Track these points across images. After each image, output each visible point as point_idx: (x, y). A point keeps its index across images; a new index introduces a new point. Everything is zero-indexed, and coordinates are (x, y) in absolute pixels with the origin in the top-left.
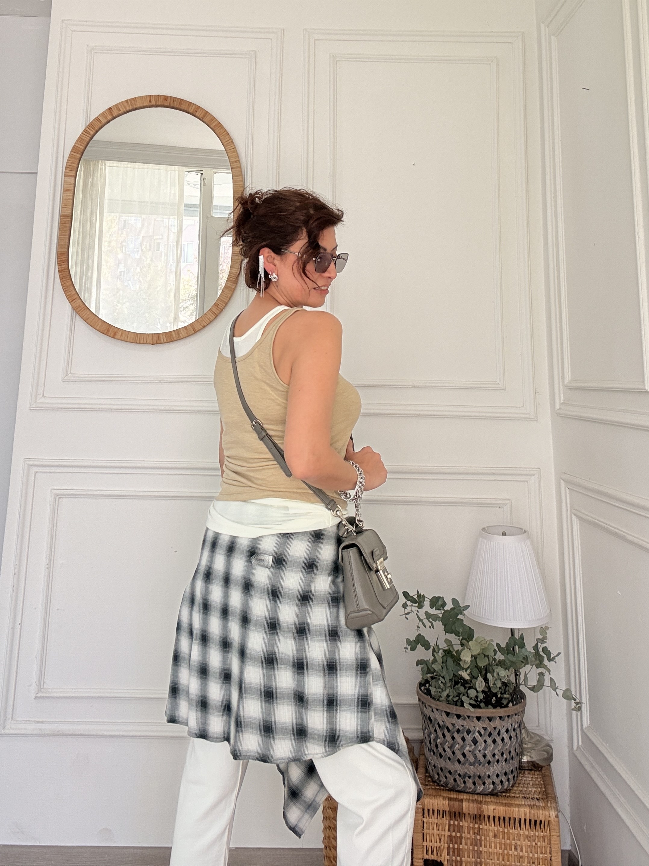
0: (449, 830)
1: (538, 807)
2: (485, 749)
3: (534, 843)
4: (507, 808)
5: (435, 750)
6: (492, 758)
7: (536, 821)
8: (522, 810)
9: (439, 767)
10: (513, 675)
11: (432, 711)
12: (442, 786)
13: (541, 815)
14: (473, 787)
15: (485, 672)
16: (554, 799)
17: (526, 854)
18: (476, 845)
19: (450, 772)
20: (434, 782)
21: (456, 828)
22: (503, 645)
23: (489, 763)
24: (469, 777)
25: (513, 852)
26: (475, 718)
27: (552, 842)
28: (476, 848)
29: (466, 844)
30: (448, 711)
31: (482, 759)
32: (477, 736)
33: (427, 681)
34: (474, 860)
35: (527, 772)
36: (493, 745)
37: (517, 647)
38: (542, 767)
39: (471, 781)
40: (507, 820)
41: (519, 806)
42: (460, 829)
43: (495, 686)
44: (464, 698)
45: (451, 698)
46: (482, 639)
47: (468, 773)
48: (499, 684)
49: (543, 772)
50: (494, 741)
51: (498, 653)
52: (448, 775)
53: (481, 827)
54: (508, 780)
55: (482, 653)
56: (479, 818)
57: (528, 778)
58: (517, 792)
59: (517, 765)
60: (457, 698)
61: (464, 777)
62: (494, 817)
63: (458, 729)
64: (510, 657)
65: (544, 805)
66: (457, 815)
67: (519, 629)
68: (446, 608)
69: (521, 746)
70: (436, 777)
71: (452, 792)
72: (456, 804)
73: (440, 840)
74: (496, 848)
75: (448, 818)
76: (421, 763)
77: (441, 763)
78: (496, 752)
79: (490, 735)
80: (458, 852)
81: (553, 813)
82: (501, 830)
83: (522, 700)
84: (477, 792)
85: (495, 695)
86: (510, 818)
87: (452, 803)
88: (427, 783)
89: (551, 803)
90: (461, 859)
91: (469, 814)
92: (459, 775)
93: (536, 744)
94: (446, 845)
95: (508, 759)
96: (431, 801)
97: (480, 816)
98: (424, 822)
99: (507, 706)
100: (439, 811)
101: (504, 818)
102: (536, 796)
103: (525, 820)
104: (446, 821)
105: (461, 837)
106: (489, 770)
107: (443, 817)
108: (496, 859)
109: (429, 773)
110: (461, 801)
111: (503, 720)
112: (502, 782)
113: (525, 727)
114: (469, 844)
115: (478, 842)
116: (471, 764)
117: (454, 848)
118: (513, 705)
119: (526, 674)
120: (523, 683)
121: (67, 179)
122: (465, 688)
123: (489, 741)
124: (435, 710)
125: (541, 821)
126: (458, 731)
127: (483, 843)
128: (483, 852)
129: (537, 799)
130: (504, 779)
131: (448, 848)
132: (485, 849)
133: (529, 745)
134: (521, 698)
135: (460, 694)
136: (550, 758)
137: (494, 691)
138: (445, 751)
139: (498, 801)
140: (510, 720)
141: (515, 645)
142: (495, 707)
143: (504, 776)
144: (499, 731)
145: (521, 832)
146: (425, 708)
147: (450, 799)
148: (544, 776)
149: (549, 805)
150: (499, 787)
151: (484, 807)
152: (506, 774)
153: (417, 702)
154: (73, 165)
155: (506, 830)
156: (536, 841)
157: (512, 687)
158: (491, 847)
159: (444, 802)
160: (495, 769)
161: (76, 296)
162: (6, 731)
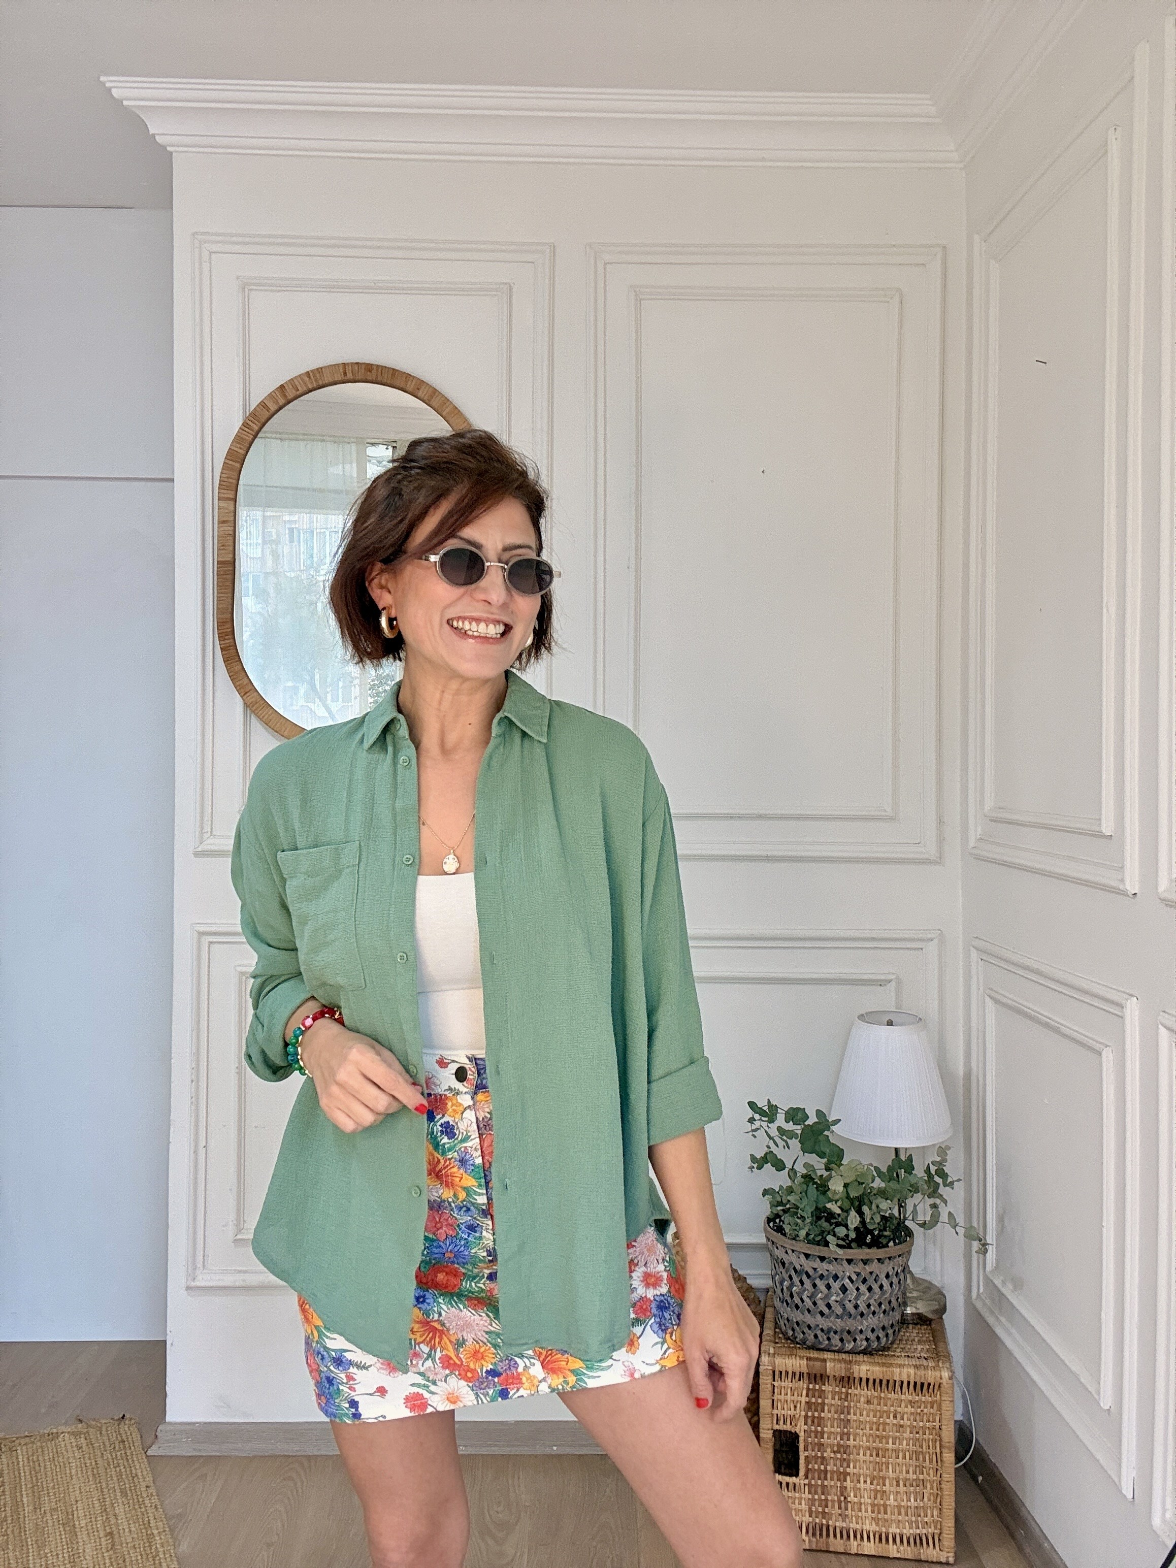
0: (807, 1396)
1: (926, 1368)
2: (857, 1298)
3: (919, 1410)
4: (885, 1369)
5: (789, 1301)
6: (865, 1310)
7: (922, 1384)
8: (905, 1370)
9: (795, 1320)
10: (897, 1207)
11: (786, 1252)
12: (799, 1344)
13: (930, 1376)
14: (840, 1344)
15: (858, 1204)
16: (948, 1357)
17: (909, 1423)
18: (842, 1413)
19: (809, 1327)
20: (788, 1339)
21: (817, 1394)
22: (884, 1169)
23: (862, 1315)
24: (836, 1332)
25: (891, 1420)
26: (845, 1261)
27: (944, 1408)
28: (842, 1416)
29: (829, 1412)
30: (809, 1252)
31: (853, 1311)
32: (847, 1283)
33: (777, 1216)
34: (839, 1430)
35: (911, 1326)
36: (868, 1294)
37: (903, 1170)
38: (930, 1321)
39: (837, 1337)
40: (884, 1382)
41: (900, 1366)
42: (822, 1394)
43: (872, 1221)
44: (830, 1238)
45: (811, 1237)
46: (858, 1163)
47: (834, 1327)
48: (878, 1219)
49: (933, 1326)
50: (870, 1289)
51: (877, 1179)
52: (806, 1330)
53: (850, 1391)
54: (887, 1335)
55: (856, 1180)
56: (847, 1381)
57: (913, 1333)
58: (898, 1350)
59: (898, 1317)
60: (820, 1237)
61: (829, 1332)
62: (868, 1380)
63: (822, 1274)
64: (893, 1185)
65: (934, 1365)
66: (817, 1377)
67: (906, 1149)
68: (806, 1123)
69: (904, 1294)
70: (790, 1333)
71: (811, 1351)
72: (818, 1364)
73: (795, 1407)
74: (868, 1416)
75: (806, 1381)
76: (769, 1315)
77: (797, 1316)
78: (872, 1302)
79: (864, 1281)
80: (820, 1421)
81: (946, 1374)
82: (876, 1394)
83: (908, 1239)
84: (846, 1349)
85: (871, 1232)
86: (888, 1381)
87: (811, 1363)
88: (777, 1341)
89: (942, 1363)
90: (822, 1429)
91: (835, 1376)
92: (822, 1330)
93: (924, 1293)
94: (803, 1413)
95: (887, 1310)
96: (784, 1361)
97: (849, 1378)
98: (774, 1386)
99: (887, 1246)
100: (794, 1374)
101: (881, 1381)
102: (923, 1355)
103: (909, 1383)
104: (803, 1384)
105: (823, 1404)
106: (862, 1324)
107: (800, 1380)
108: (868, 1429)
109: (781, 1330)
110: (824, 1360)
111: (883, 1263)
112: (878, 1338)
113: (910, 1272)
114: (833, 1411)
115: (846, 1410)
116: (838, 1317)
117: (813, 1416)
118: (895, 1244)
119: (915, 1206)
120: (911, 1218)
121: (223, 504)
122: (831, 1224)
123: (863, 1288)
124: (790, 1252)
125: (929, 1384)
126: (822, 1277)
127: (852, 1411)
128: (851, 1421)
129: (924, 1358)
130: (881, 1334)
131: (806, 1417)
132: (855, 1418)
133: (915, 1294)
134: (906, 1236)
135: (823, 1232)
136: (943, 1310)
137: (871, 1227)
138: (803, 1301)
139: (873, 1361)
140: (891, 1265)
141: (900, 1169)
142: (870, 1246)
143: (881, 1331)
144: (877, 1275)
145: (903, 1397)
146: (776, 1249)
147: (809, 1359)
148: (933, 1333)
149: (941, 1365)
150: (875, 1345)
151: (856, 1368)
152: (884, 1328)
153: (764, 1241)
154: (230, 480)
155: (883, 1395)
156: (922, 1407)
157: (895, 1222)
158: (861, 1415)
159: (802, 1362)
160: (871, 1322)
161: (250, 687)
162: (197, 1283)
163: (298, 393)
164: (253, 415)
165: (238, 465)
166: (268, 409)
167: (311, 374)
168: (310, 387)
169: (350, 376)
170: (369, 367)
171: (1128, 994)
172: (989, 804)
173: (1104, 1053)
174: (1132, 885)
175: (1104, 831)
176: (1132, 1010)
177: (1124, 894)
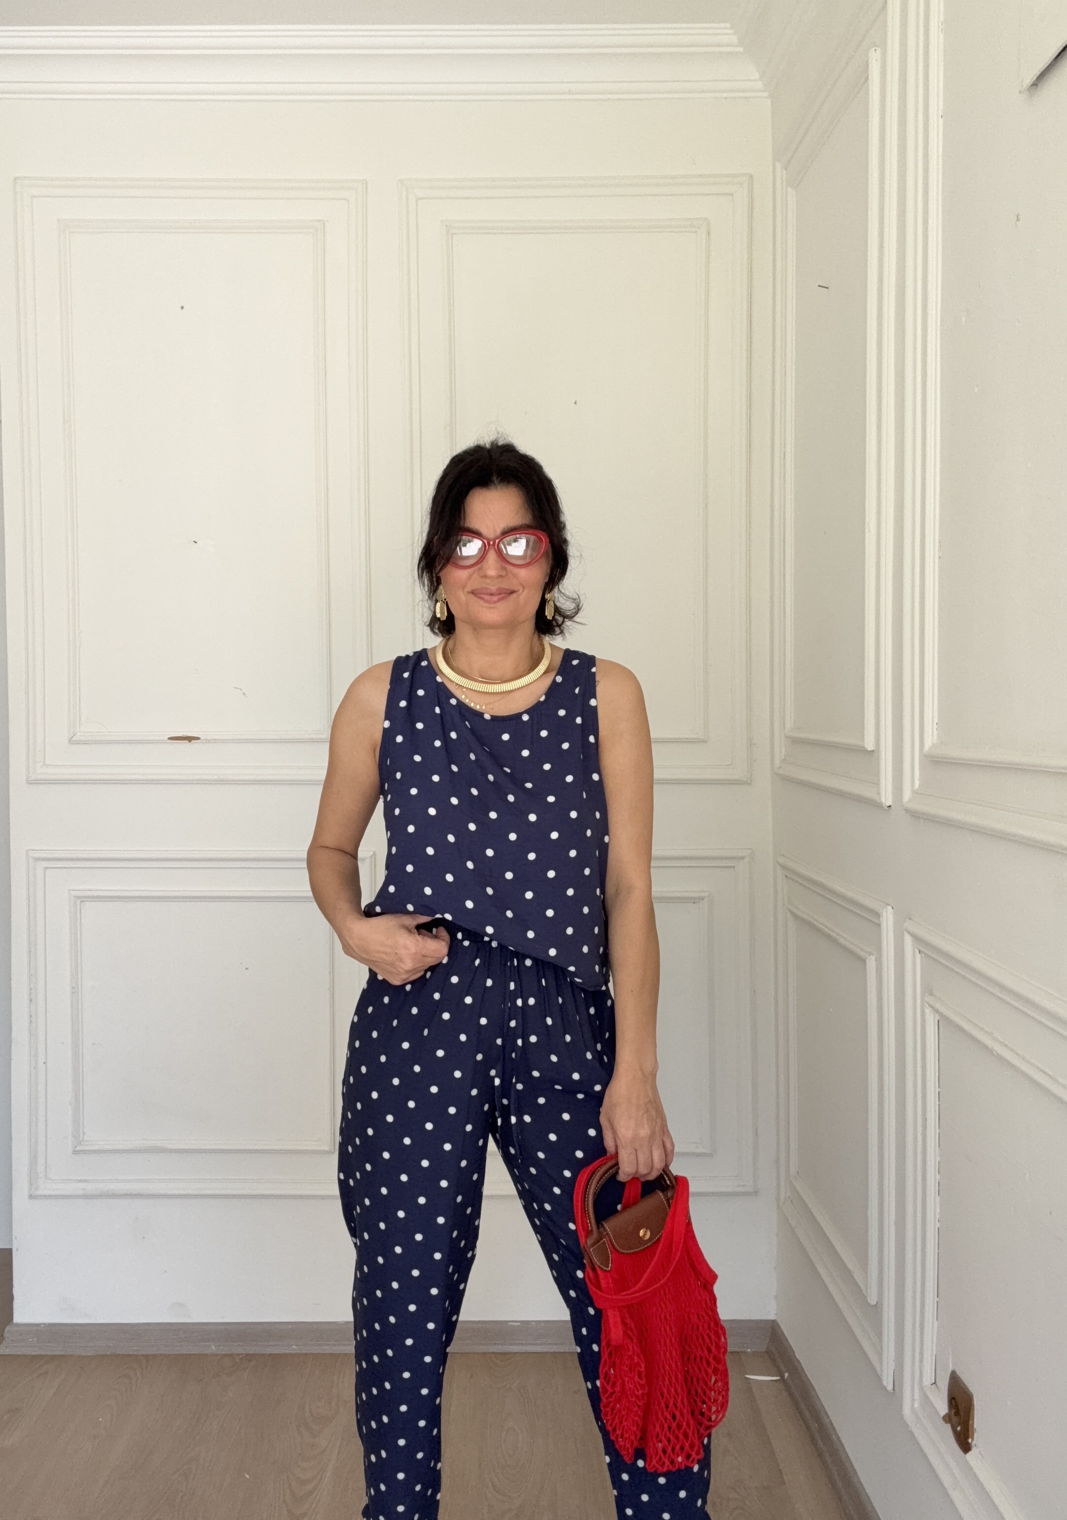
162: (39, 1192)
171: (883, 902)
172: (790, 725)
173: (868, 961)
174: (887, 798)
175: (866, 746)
176: (888, 918)
177: (880, 806)
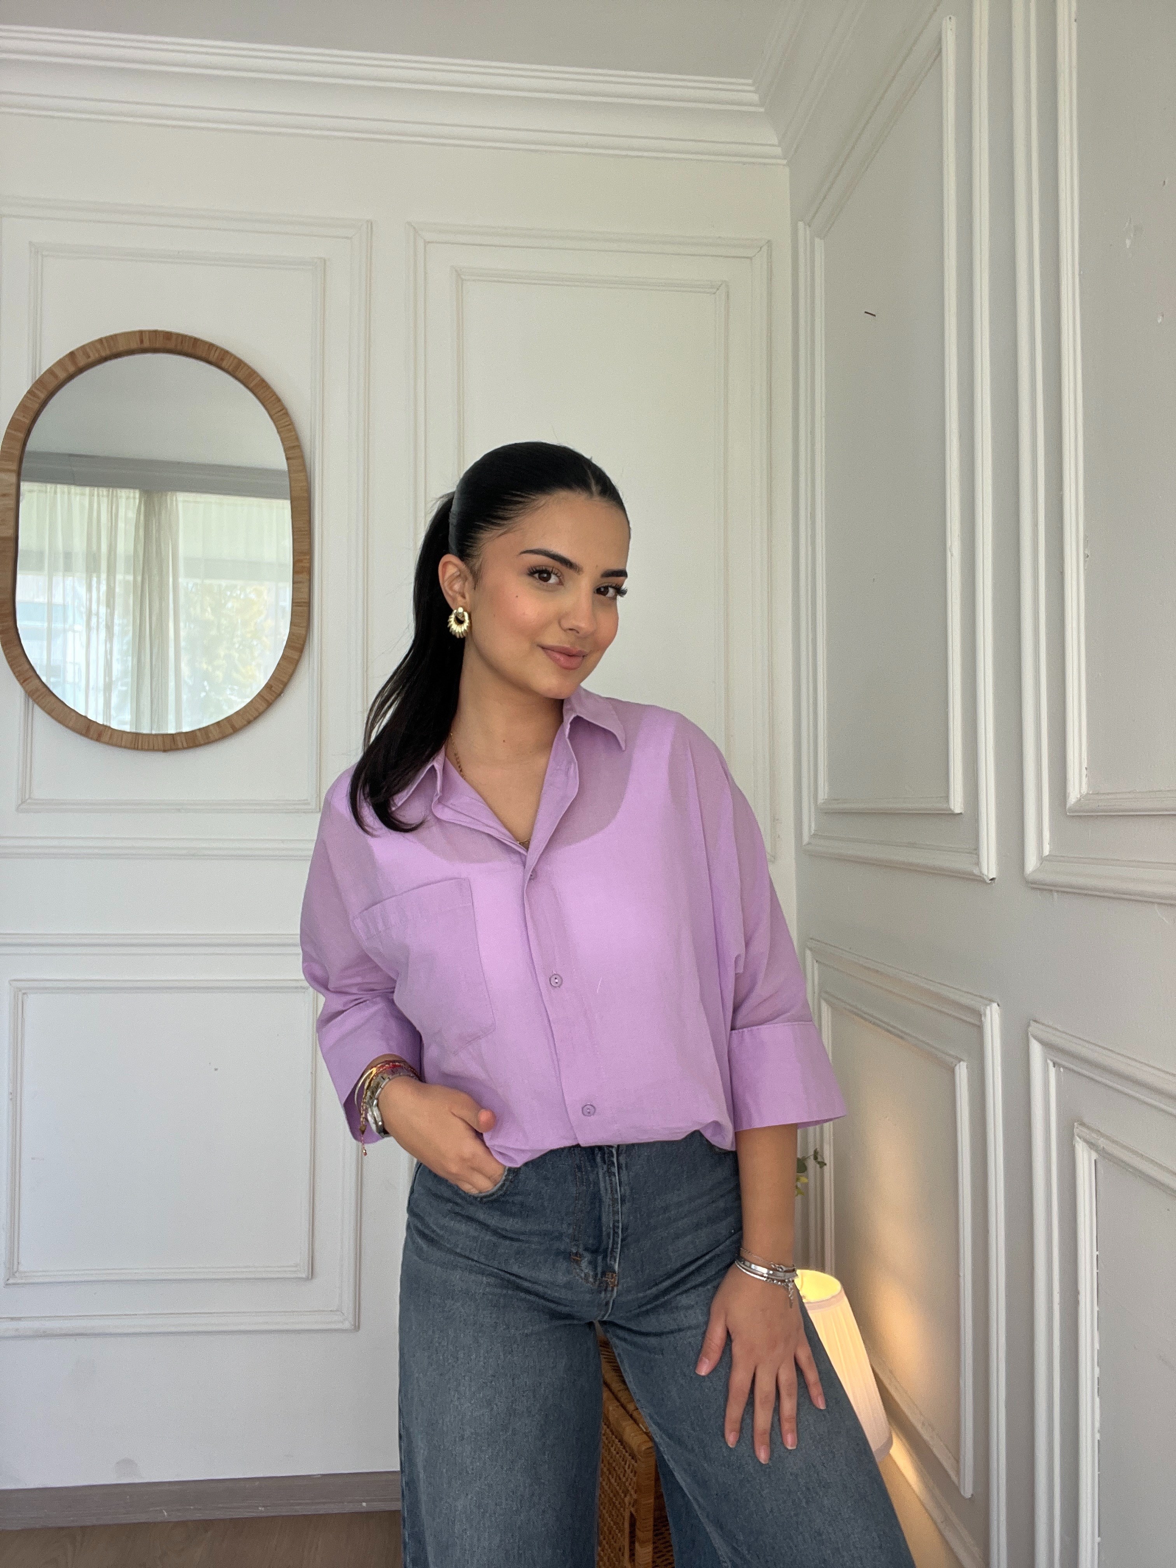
161: (31, 673)
163: (90, 360)
164: (40, 383)
165: (21, 436)
166: (56, 376)
167: (104, 341)
168: (103, 354)
169: (146, 344)
170: (168, 335)
171: (986, 999)
172: (823, 794)
173: (957, 1068)
174: (990, 867)
175: (952, 808)
176: (993, 1019)
177: (979, 880)
